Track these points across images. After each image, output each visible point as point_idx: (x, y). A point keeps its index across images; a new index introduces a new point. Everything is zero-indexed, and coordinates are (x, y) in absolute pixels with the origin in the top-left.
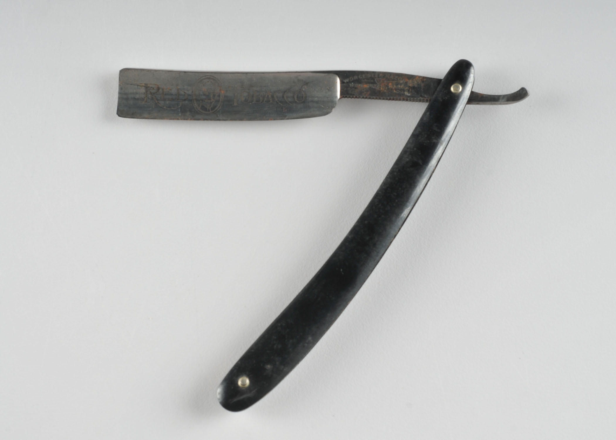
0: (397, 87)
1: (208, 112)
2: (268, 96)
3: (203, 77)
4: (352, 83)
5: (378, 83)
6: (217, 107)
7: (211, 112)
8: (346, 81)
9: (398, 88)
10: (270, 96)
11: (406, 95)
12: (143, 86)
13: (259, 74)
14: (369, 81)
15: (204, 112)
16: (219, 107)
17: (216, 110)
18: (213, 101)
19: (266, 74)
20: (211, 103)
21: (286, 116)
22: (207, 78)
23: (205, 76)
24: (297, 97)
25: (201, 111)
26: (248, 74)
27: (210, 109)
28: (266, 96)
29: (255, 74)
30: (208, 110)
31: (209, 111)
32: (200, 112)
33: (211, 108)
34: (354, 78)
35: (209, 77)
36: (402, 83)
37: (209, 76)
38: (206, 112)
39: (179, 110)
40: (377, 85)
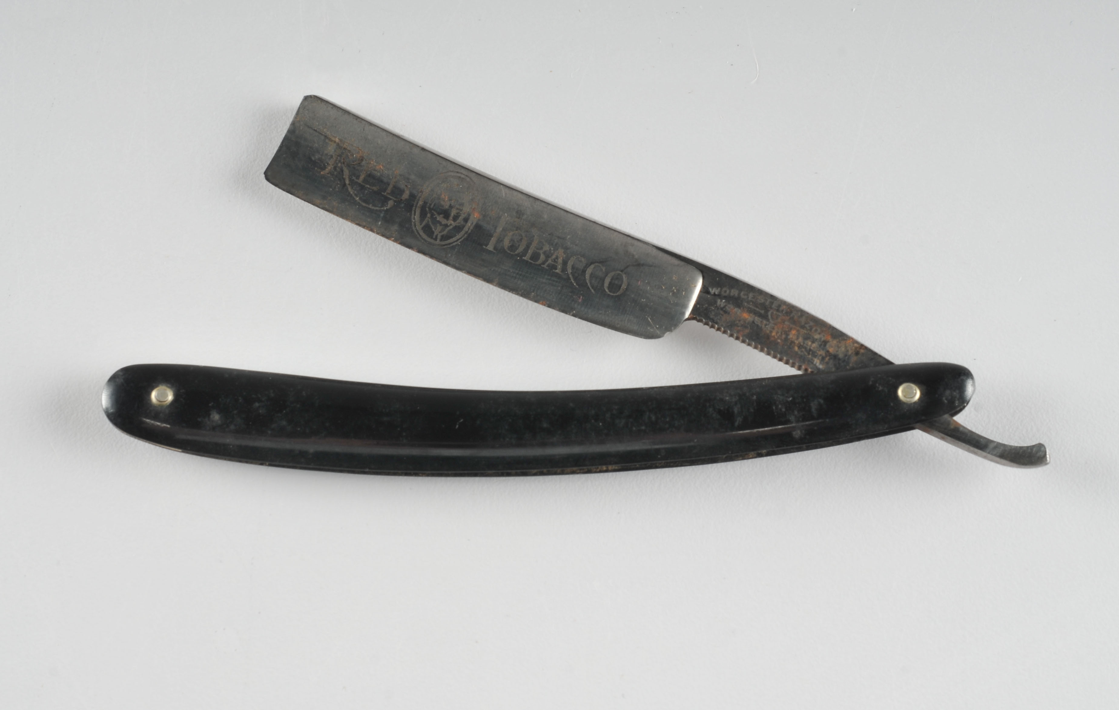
0: (804, 343)
1: (432, 241)
2: (557, 258)
3: (452, 172)
4: (724, 301)
5: (771, 320)
6: (454, 239)
7: (438, 242)
8: (713, 291)
9: (805, 345)
10: (560, 260)
11: (815, 365)
12: (335, 142)
13: (557, 210)
14: (757, 309)
15: (424, 236)
16: (458, 240)
17: (450, 244)
18: (451, 225)
19: (572, 215)
20: (446, 226)
21: (572, 309)
22: (460, 177)
23: (457, 172)
24: (610, 283)
25: (421, 233)
26: (538, 203)
27: (439, 237)
28: (554, 257)
29: (549, 207)
30: (434, 237)
31: (436, 239)
32: (418, 233)
33: (442, 236)
34: (730, 292)
35: (463, 176)
36: (817, 339)
37: (464, 174)
38: (429, 240)
39: (382, 215)
40: (768, 323)
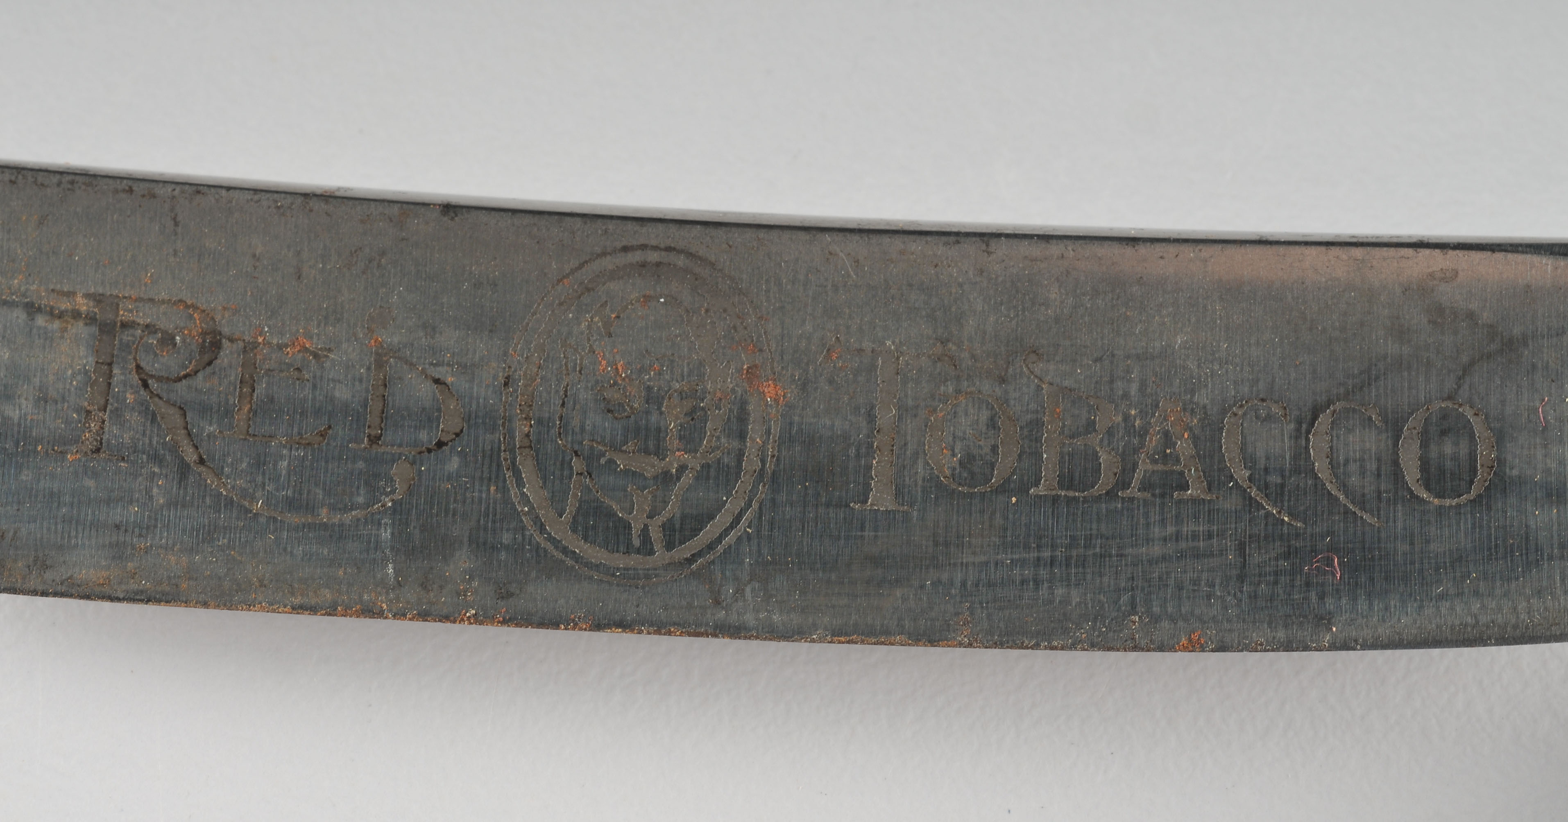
1: (634, 560)
2: (1167, 439)
3: (604, 254)
6: (722, 520)
7: (660, 556)
10: (1183, 446)
12: (76, 315)
15: (596, 554)
16: (737, 519)
17: (711, 547)
18: (682, 468)
19: (1159, 248)
20: (666, 479)
21: (1324, 620)
22: (643, 265)
23: (626, 249)
24: (1425, 465)
25: (579, 546)
26: (1001, 249)
27: (655, 534)
28: (1153, 441)
29: (1055, 249)
30: (636, 542)
31: (647, 548)
32: (565, 551)
33: (668, 528)
35: (653, 257)
37: (656, 248)
38: (620, 561)
39: (386, 534)
